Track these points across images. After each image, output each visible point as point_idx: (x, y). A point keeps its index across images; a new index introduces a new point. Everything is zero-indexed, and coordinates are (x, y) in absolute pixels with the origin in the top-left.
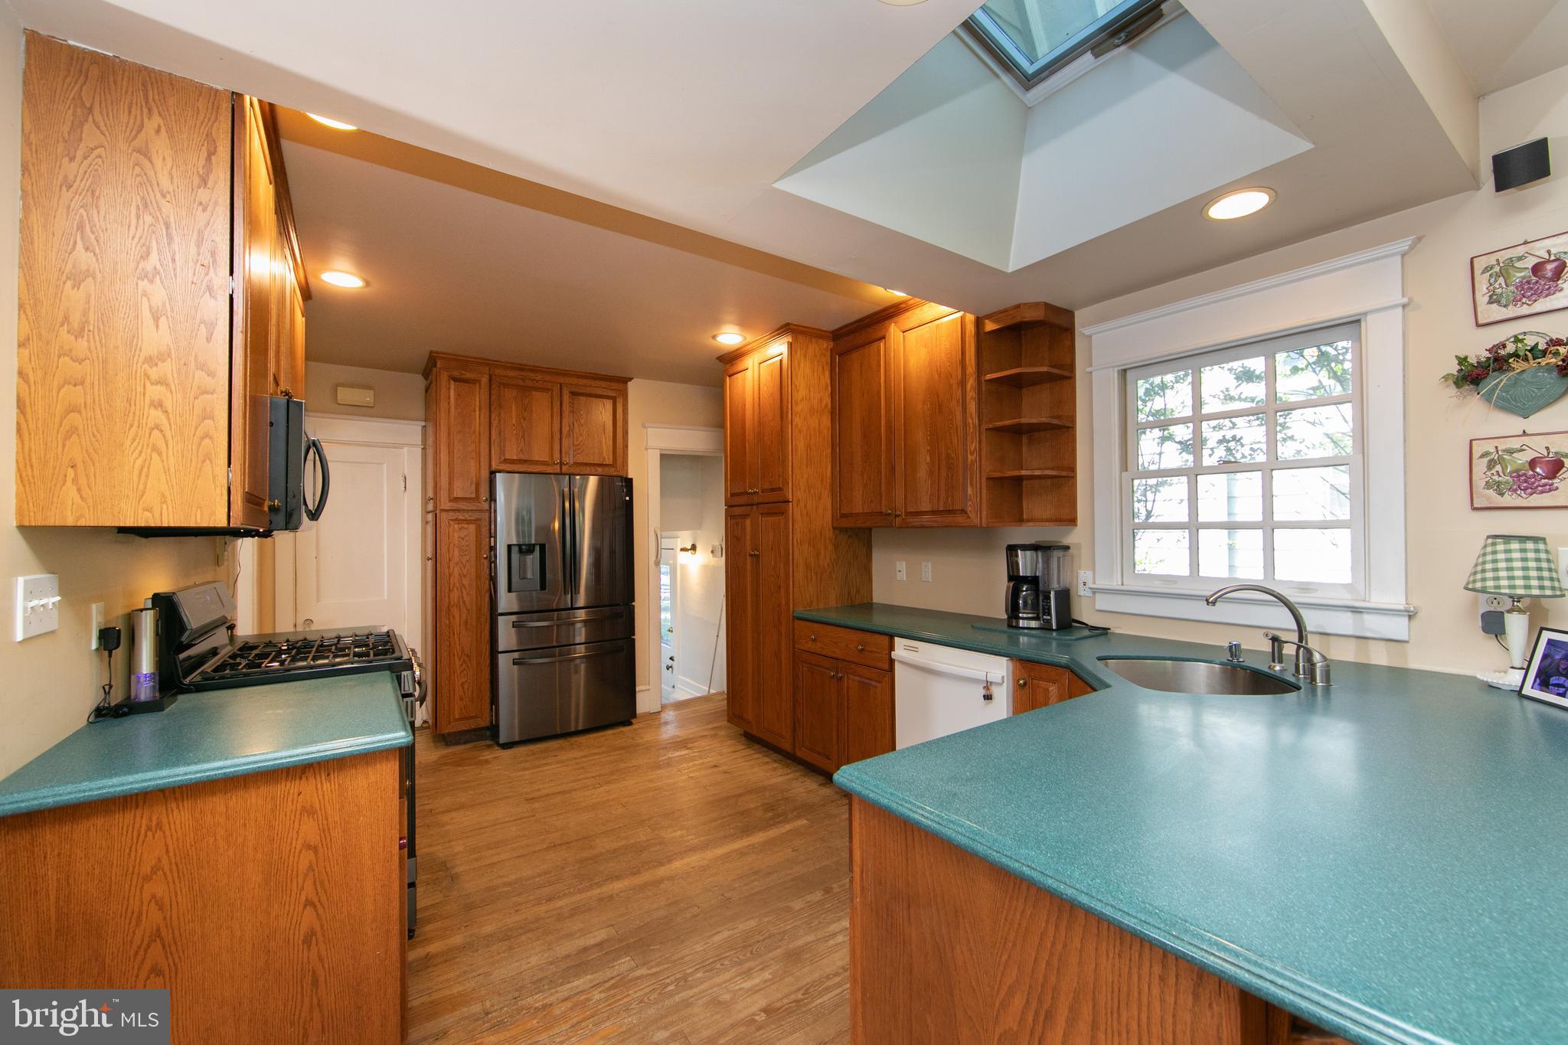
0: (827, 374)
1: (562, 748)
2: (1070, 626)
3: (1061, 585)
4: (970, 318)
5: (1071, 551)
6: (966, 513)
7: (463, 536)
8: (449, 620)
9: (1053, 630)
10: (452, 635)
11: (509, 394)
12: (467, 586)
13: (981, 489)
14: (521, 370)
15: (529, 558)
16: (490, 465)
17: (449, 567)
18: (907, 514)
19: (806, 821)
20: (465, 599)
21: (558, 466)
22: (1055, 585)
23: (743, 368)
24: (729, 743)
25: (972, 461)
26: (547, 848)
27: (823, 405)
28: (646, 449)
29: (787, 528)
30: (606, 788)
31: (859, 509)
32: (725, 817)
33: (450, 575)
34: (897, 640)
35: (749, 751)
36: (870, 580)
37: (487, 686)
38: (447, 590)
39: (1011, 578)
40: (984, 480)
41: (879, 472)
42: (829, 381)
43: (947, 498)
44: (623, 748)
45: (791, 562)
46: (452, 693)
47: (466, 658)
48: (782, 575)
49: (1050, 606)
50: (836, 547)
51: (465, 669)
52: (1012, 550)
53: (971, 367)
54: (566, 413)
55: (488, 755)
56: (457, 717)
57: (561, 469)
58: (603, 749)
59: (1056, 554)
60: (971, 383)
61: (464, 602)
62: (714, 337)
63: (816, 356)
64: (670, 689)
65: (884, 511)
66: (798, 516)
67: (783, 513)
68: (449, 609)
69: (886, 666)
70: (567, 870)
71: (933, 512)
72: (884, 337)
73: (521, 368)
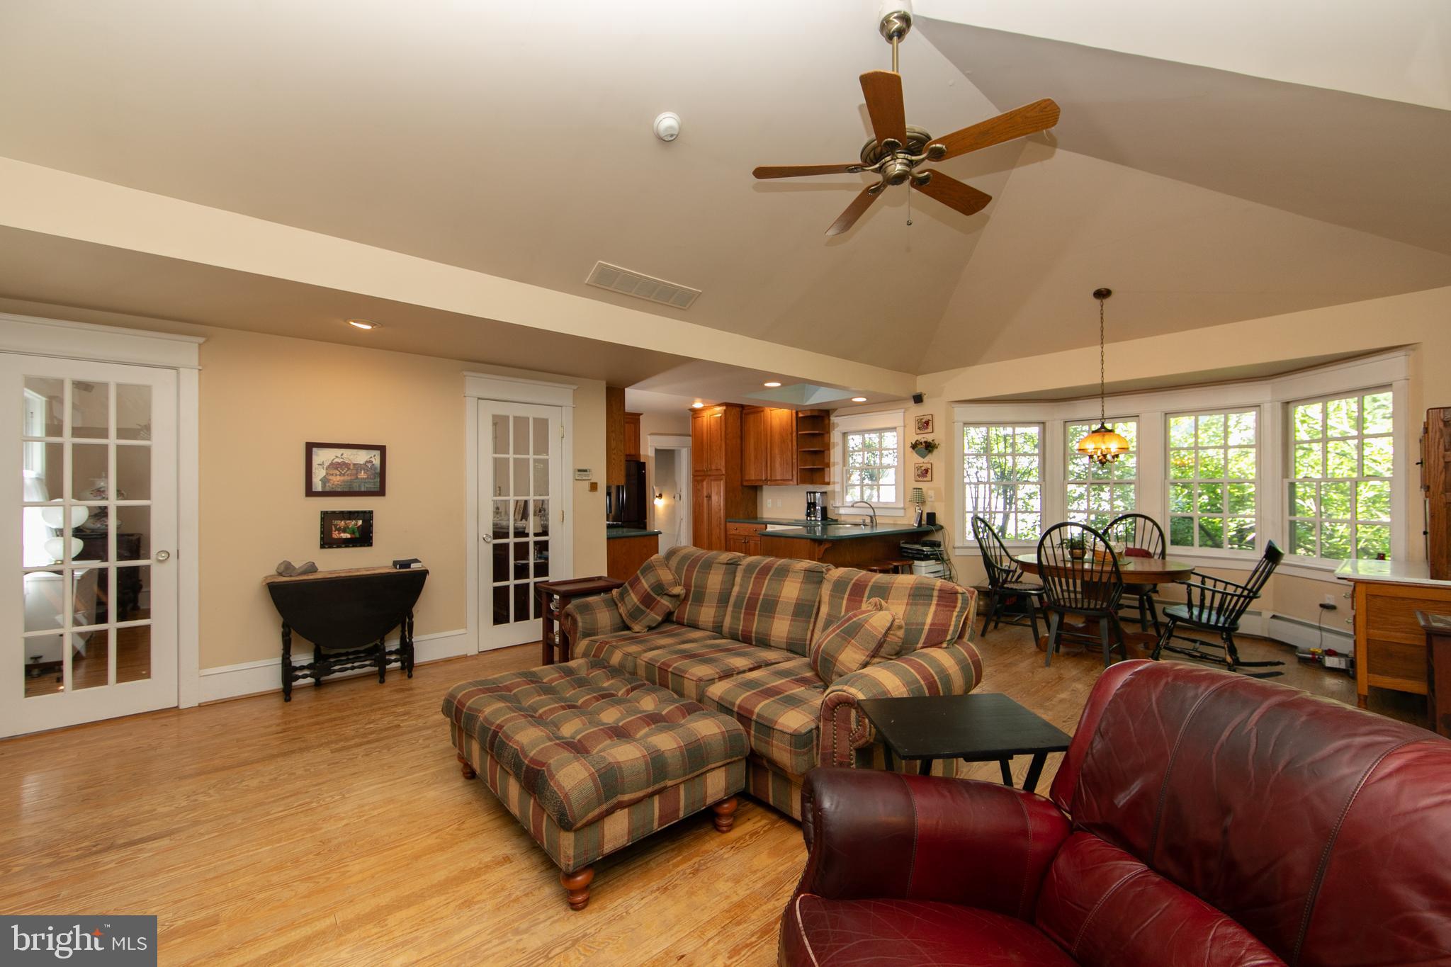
0: (739, 421)
4: (794, 412)
6: (793, 480)
18: (772, 480)
23: (704, 415)
25: (794, 462)
27: (738, 435)
28: (649, 447)
31: (753, 478)
34: (768, 525)
41: (761, 464)
43: (786, 475)
50: (743, 493)
53: (794, 429)
60: (794, 434)
63: (733, 415)
65: (763, 479)
67: (721, 480)
71: (781, 480)
72: (763, 411)
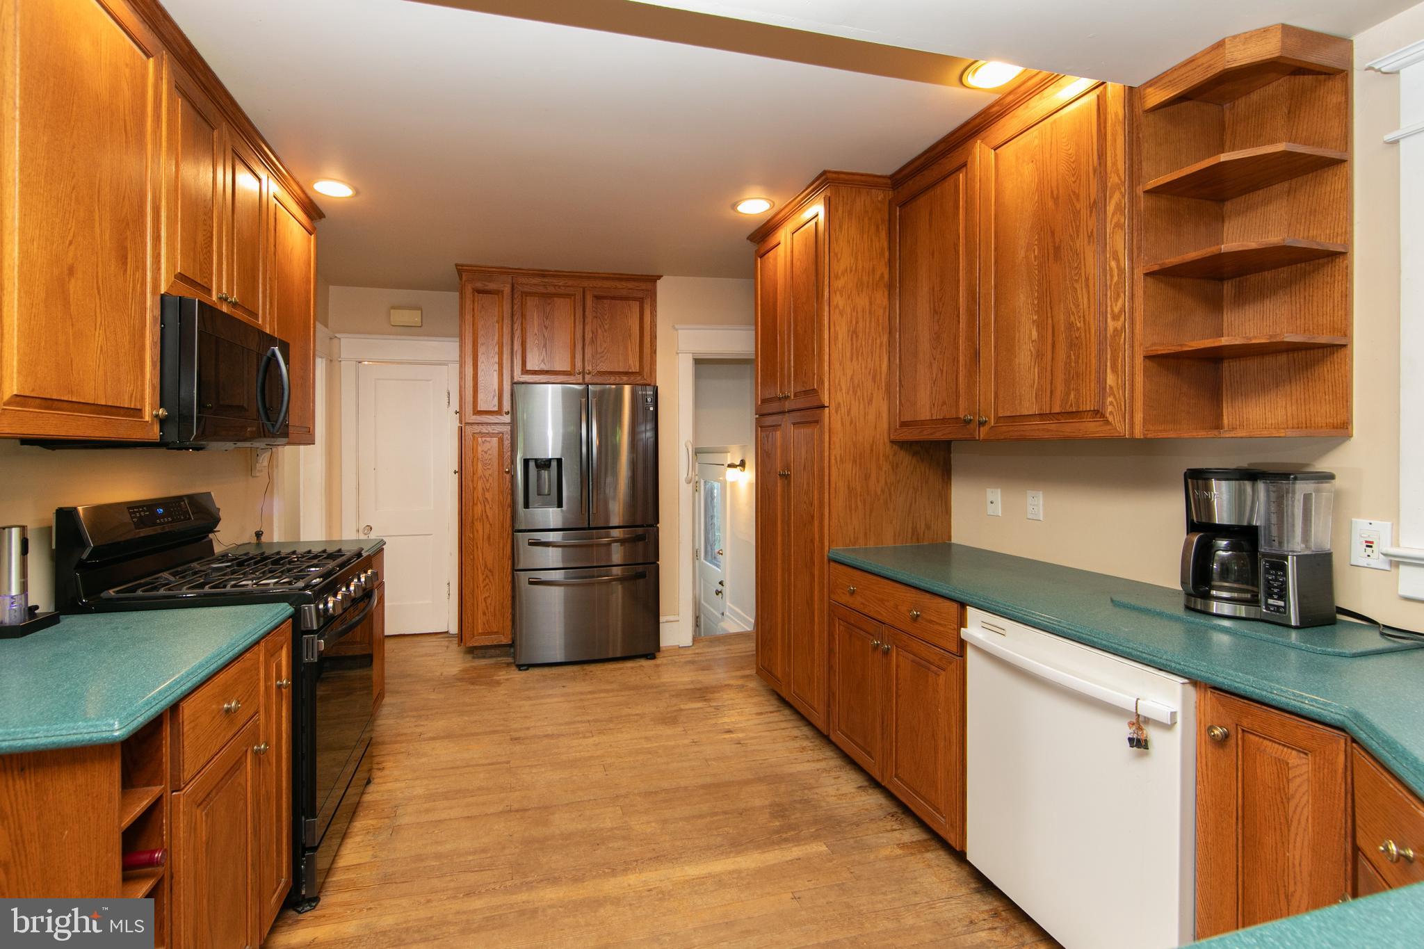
0: (883, 234)
1: (574, 678)
2: (1332, 622)
3: (1312, 545)
4: (1117, 94)
5: (1337, 483)
6: (1103, 416)
7: (486, 450)
8: (473, 533)
9: (1290, 626)
10: (476, 550)
11: (531, 303)
12: (489, 499)
13: (1132, 375)
14: (544, 276)
15: (545, 474)
16: (512, 377)
17: (473, 481)
18: (998, 419)
19: (824, 848)
20: (489, 514)
21: (581, 376)
22: (1296, 545)
23: (775, 243)
24: (756, 700)
25: (1115, 330)
26: (501, 812)
27: (877, 277)
28: (678, 353)
29: (822, 441)
30: (596, 739)
32: (716, 814)
33: (474, 488)
34: (971, 611)
35: (776, 717)
36: (947, 511)
37: (508, 603)
38: (471, 504)
39: (1192, 527)
40: (1139, 361)
41: (955, 360)
42: (886, 245)
43: (1068, 394)
44: (635, 688)
45: (826, 486)
46: (476, 606)
47: (489, 573)
48: (816, 502)
49: (1285, 583)
50: (895, 467)
51: (487, 584)
52: (1197, 479)
54: (589, 320)
55: (502, 675)
56: (480, 631)
57: (584, 378)
58: (614, 686)
59: (1302, 488)
60: (1117, 198)
61: (487, 517)
62: (734, 206)
63: (866, 212)
64: (720, 616)
65: (962, 416)
66: (837, 426)
67: (817, 422)
68: (473, 523)
69: (953, 647)
70: (507, 851)
72: (965, 165)
73: (543, 274)
